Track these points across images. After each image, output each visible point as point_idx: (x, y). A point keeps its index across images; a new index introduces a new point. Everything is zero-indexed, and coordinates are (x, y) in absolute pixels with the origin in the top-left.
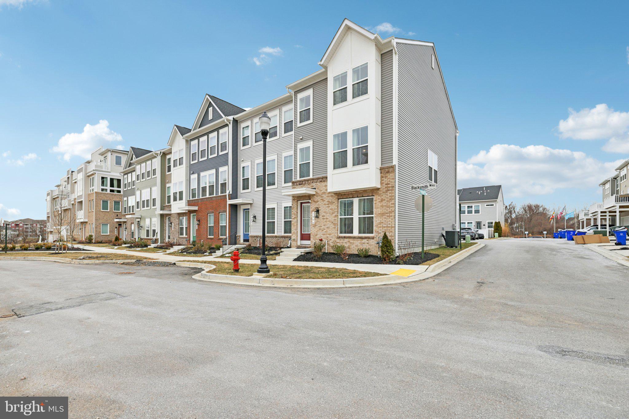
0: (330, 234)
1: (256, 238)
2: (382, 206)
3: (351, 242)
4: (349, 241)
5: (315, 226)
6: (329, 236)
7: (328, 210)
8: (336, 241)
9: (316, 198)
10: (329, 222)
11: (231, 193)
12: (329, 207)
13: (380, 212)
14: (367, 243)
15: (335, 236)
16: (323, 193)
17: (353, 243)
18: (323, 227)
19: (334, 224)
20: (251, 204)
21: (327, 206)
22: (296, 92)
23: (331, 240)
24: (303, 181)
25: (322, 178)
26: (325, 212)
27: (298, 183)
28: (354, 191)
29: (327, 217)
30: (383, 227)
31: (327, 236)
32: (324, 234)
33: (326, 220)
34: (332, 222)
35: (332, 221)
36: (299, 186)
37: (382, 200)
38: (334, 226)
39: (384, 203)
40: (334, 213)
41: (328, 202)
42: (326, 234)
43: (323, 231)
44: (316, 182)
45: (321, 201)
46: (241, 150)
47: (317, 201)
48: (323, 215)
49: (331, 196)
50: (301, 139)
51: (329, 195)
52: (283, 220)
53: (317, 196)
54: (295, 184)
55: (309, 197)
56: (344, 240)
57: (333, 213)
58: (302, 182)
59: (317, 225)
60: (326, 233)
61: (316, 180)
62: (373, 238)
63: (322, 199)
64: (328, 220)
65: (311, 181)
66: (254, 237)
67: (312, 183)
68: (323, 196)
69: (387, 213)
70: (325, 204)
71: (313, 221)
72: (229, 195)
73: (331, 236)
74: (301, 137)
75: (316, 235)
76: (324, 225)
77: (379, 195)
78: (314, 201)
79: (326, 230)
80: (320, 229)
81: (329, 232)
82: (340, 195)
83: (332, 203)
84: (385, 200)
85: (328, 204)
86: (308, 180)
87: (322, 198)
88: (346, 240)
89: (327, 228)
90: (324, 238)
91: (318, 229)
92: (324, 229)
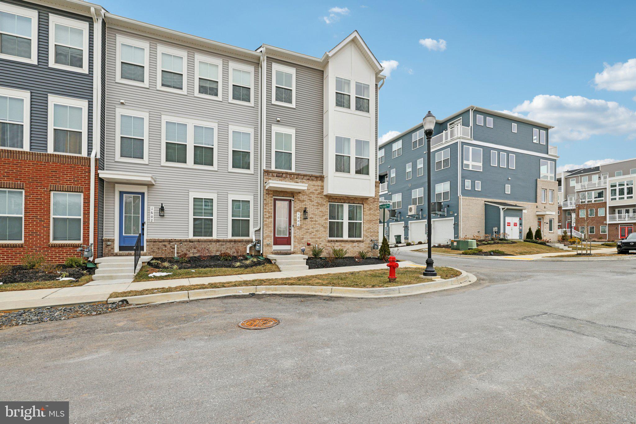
0: (319, 238)
1: (166, 243)
2: (370, 214)
3: (342, 245)
4: (340, 245)
5: (300, 228)
6: (319, 239)
7: (317, 212)
8: (326, 245)
9: (301, 197)
10: (318, 225)
11: (98, 156)
12: (319, 209)
13: (368, 219)
14: (358, 246)
15: (325, 239)
16: (311, 193)
17: (345, 247)
18: (311, 230)
19: (324, 227)
20: (149, 185)
21: (317, 207)
22: (270, 60)
23: (321, 244)
24: (283, 174)
25: (310, 177)
26: (313, 214)
27: (275, 175)
28: (346, 197)
29: (316, 220)
30: (371, 232)
31: (316, 239)
32: (313, 238)
33: (315, 222)
34: (322, 226)
35: (322, 224)
36: (277, 178)
37: (370, 209)
38: (324, 230)
39: (372, 212)
40: (324, 216)
41: (317, 203)
42: (315, 238)
43: (311, 234)
44: (302, 179)
45: (309, 201)
46: (116, 83)
47: (303, 201)
48: (311, 217)
49: (321, 198)
50: (278, 121)
51: (318, 196)
52: (230, 218)
53: (304, 195)
54: (271, 174)
55: (292, 193)
56: (335, 244)
57: (322, 216)
58: (281, 174)
59: (303, 228)
60: (314, 236)
61: (302, 177)
62: (363, 242)
63: (309, 200)
64: (317, 222)
65: (295, 176)
66: (161, 242)
67: (297, 178)
68: (311, 195)
69: (374, 220)
70: (313, 205)
71: (298, 223)
72: (96, 160)
73: (320, 239)
74: (278, 119)
75: (303, 238)
76: (313, 228)
77: (368, 204)
78: (299, 200)
79: (315, 234)
80: (307, 232)
81: (318, 236)
82: (331, 198)
83: (322, 205)
84: (372, 209)
85: (317, 206)
86: (291, 174)
87: (310, 198)
88: (338, 244)
89: (317, 231)
90: (313, 242)
91: (305, 232)
92: (313, 232)
